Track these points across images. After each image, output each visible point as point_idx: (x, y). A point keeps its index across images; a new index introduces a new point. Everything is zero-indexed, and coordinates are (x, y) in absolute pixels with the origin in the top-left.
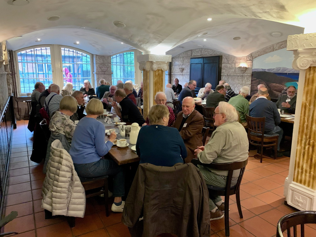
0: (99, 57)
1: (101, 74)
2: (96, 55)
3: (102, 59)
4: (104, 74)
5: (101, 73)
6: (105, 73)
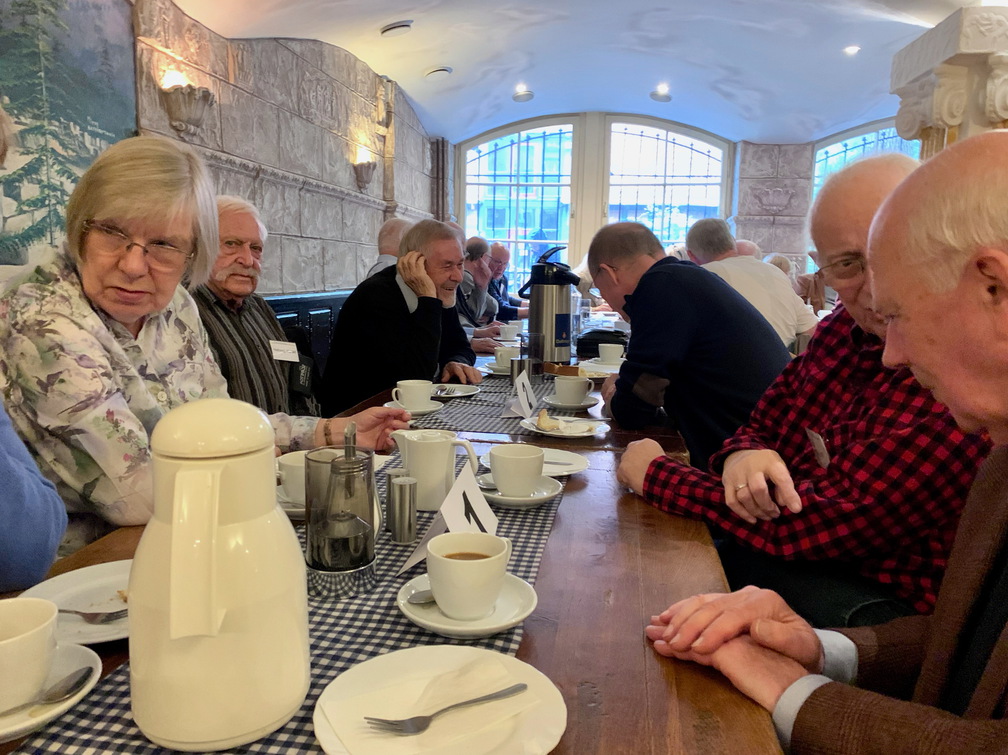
0: (756, 153)
1: (759, 224)
2: (746, 143)
3: (770, 158)
4: (773, 223)
5: (757, 218)
6: (777, 218)
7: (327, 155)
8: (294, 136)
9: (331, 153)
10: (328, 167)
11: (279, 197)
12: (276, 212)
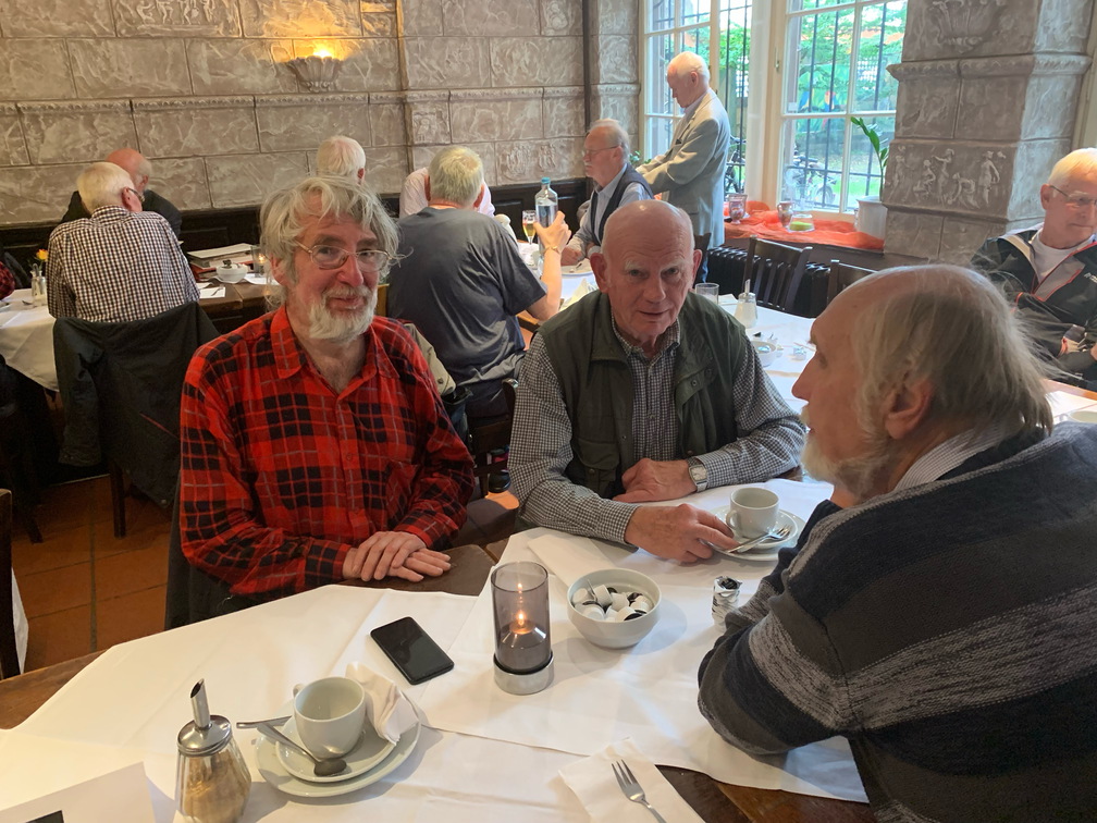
7: (205, 65)
8: (107, 60)
9: (214, 64)
10: (207, 79)
11: (81, 126)
12: (75, 142)
